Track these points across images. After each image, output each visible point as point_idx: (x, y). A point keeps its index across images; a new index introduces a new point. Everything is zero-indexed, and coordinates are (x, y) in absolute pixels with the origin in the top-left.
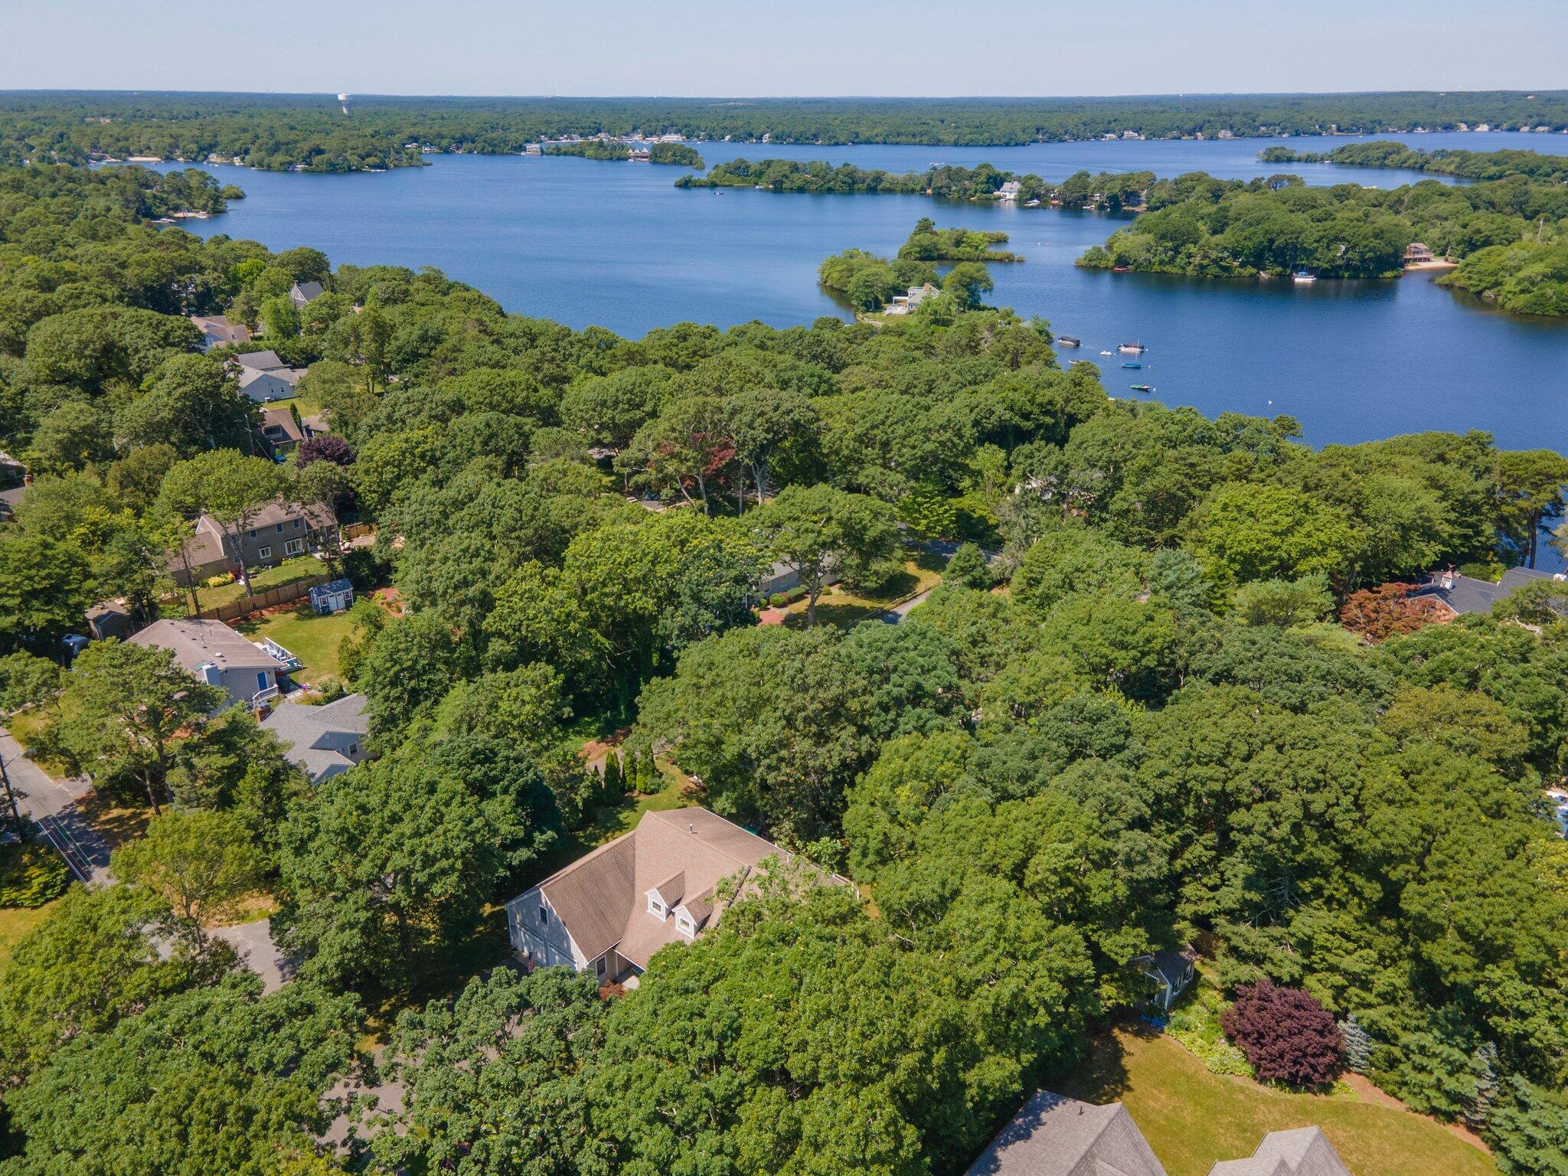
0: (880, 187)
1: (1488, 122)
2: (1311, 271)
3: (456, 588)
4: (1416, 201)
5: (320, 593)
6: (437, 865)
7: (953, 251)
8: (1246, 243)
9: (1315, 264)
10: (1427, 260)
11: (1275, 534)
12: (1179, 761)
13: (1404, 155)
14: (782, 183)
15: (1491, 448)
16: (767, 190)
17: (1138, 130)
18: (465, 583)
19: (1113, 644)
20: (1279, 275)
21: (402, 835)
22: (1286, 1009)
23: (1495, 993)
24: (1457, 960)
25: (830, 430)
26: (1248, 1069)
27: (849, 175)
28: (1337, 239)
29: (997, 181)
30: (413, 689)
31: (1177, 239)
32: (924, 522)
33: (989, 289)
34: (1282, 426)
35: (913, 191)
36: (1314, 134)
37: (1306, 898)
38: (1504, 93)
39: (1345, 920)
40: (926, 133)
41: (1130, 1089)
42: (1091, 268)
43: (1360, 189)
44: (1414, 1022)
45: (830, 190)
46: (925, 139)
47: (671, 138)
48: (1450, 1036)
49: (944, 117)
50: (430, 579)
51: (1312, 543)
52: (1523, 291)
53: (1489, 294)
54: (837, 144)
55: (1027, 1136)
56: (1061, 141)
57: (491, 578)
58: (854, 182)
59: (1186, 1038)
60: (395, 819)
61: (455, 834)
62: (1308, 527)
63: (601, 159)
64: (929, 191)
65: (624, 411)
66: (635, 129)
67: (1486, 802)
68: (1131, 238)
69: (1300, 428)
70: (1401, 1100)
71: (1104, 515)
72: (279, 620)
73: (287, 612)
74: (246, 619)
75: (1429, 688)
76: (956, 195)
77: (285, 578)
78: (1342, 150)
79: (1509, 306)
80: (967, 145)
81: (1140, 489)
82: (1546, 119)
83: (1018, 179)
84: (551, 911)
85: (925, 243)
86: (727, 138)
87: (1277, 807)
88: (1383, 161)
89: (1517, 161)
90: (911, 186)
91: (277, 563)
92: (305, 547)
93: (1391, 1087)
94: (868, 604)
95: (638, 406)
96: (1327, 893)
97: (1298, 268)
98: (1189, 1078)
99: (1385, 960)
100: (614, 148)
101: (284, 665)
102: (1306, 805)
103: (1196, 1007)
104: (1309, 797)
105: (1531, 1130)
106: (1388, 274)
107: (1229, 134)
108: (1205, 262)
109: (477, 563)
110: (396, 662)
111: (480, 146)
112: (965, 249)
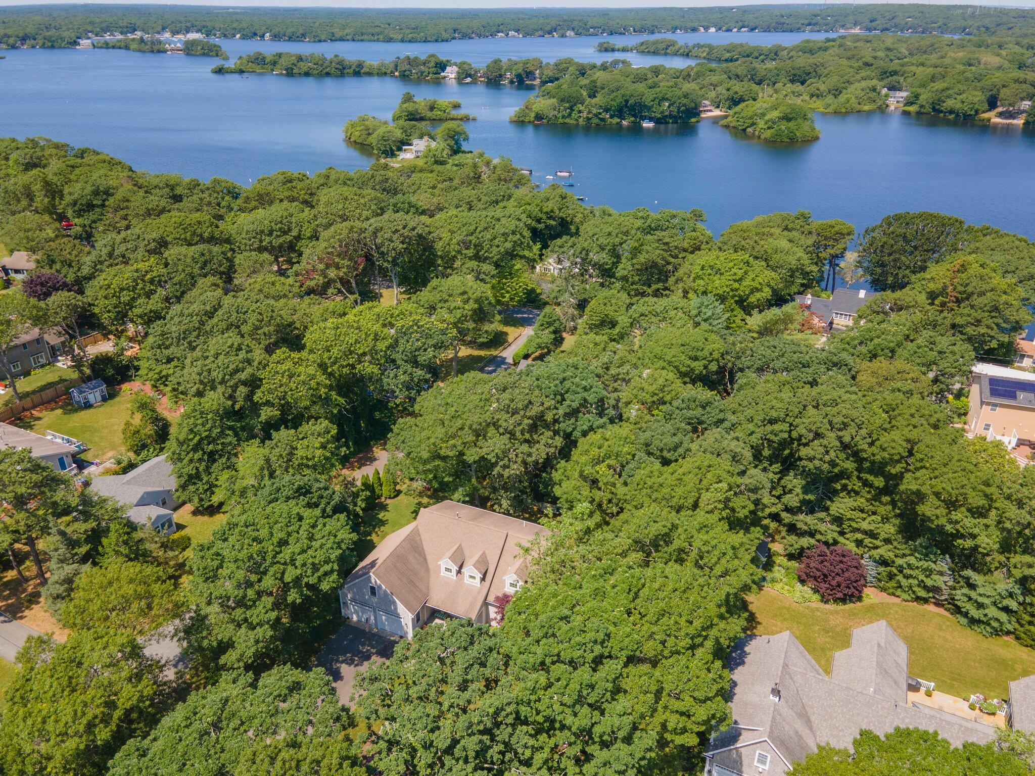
0: (362, 71)
1: (715, 26)
2: (651, 119)
3: (231, 375)
4: (699, 75)
5: (81, 392)
6: (322, 570)
7: (429, 114)
8: (613, 103)
9: (653, 115)
10: (711, 111)
11: (735, 281)
12: (760, 423)
13: (677, 47)
14: (292, 69)
15: (810, 220)
16: (281, 74)
17: (517, 31)
18: (237, 371)
19: (690, 358)
20: (633, 122)
21: (294, 553)
22: (838, 559)
23: (958, 527)
24: (938, 512)
25: (441, 239)
26: (816, 597)
27: (339, 63)
28: (664, 99)
29: (442, 66)
30: (212, 452)
31: (571, 102)
32: (507, 295)
33: (466, 139)
34: (695, 215)
35: (385, 74)
36: (621, 34)
37: (836, 492)
38: (720, 8)
39: (861, 502)
40: (381, 33)
41: (760, 623)
42: (520, 123)
43: (665, 68)
44: (901, 552)
45: (328, 74)
46: (381, 37)
47: (193, 36)
48: (926, 555)
49: (389, 21)
50: (209, 371)
51: (756, 284)
52: (769, 128)
53: (750, 130)
54: (320, 41)
55: (743, 663)
56: (470, 38)
57: (255, 364)
58: (344, 68)
59: (778, 586)
60: (283, 543)
61: (329, 546)
62: (751, 275)
63: (144, 52)
64: (397, 74)
65: (278, 236)
66: (164, 29)
67: (932, 420)
68: (543, 102)
69: (705, 217)
70: (898, 596)
71: (613, 280)
72: (49, 416)
73: (53, 410)
74: (20, 419)
75: (870, 361)
76: (416, 76)
77: (39, 384)
78: (642, 44)
79: (763, 137)
80: (410, 41)
81: (635, 261)
82: (746, 23)
83: (455, 64)
84: (380, 587)
85: (410, 109)
86: (238, 36)
87: (825, 442)
88: (666, 50)
89: (739, 50)
90: (384, 70)
91: (27, 374)
92: (47, 359)
93: (891, 591)
94: (482, 353)
95: (285, 233)
96: (849, 488)
97: (643, 118)
98: (788, 609)
99: (885, 520)
100: (153, 43)
101: (73, 448)
102: (840, 438)
103: (776, 568)
104: (840, 434)
105: (980, 599)
106: (693, 120)
107: (572, 34)
108: (590, 116)
109: (242, 355)
110: (196, 434)
111: (41, 42)
112: (437, 113)
